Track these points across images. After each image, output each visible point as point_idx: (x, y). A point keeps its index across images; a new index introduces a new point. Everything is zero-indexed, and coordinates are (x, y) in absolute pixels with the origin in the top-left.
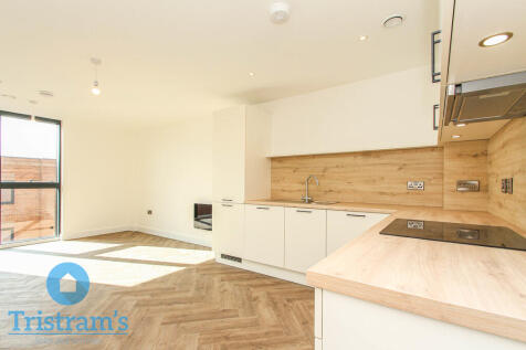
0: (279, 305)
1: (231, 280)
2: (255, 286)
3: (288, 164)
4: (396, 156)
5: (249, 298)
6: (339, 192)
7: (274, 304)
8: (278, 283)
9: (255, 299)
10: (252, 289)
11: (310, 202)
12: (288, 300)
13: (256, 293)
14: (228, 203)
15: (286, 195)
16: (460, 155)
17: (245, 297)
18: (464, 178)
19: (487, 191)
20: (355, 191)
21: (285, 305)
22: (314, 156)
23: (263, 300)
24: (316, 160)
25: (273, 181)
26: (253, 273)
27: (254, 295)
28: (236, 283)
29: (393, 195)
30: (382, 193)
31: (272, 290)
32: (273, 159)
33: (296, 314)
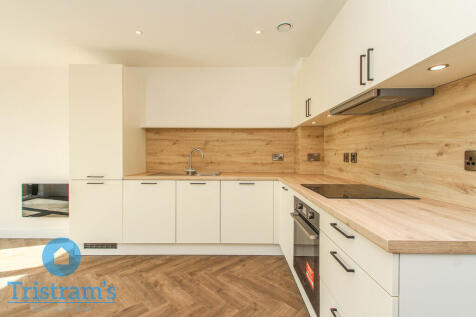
0: (184, 281)
1: (111, 272)
2: (148, 270)
3: (165, 136)
4: (265, 133)
5: (148, 285)
6: (219, 164)
7: (178, 282)
8: (170, 259)
9: (156, 284)
10: (144, 275)
11: (194, 174)
12: (191, 274)
13: (152, 277)
14: (96, 180)
15: (165, 168)
16: (309, 136)
17: (142, 286)
18: (312, 152)
19: (323, 160)
20: (233, 163)
21: (191, 280)
22: (195, 130)
23: (165, 283)
24: (197, 133)
25: (148, 154)
26: (135, 256)
27: (152, 280)
28: (120, 273)
29: (263, 164)
30: (255, 164)
31: (168, 268)
32: (148, 130)
33: (206, 285)
